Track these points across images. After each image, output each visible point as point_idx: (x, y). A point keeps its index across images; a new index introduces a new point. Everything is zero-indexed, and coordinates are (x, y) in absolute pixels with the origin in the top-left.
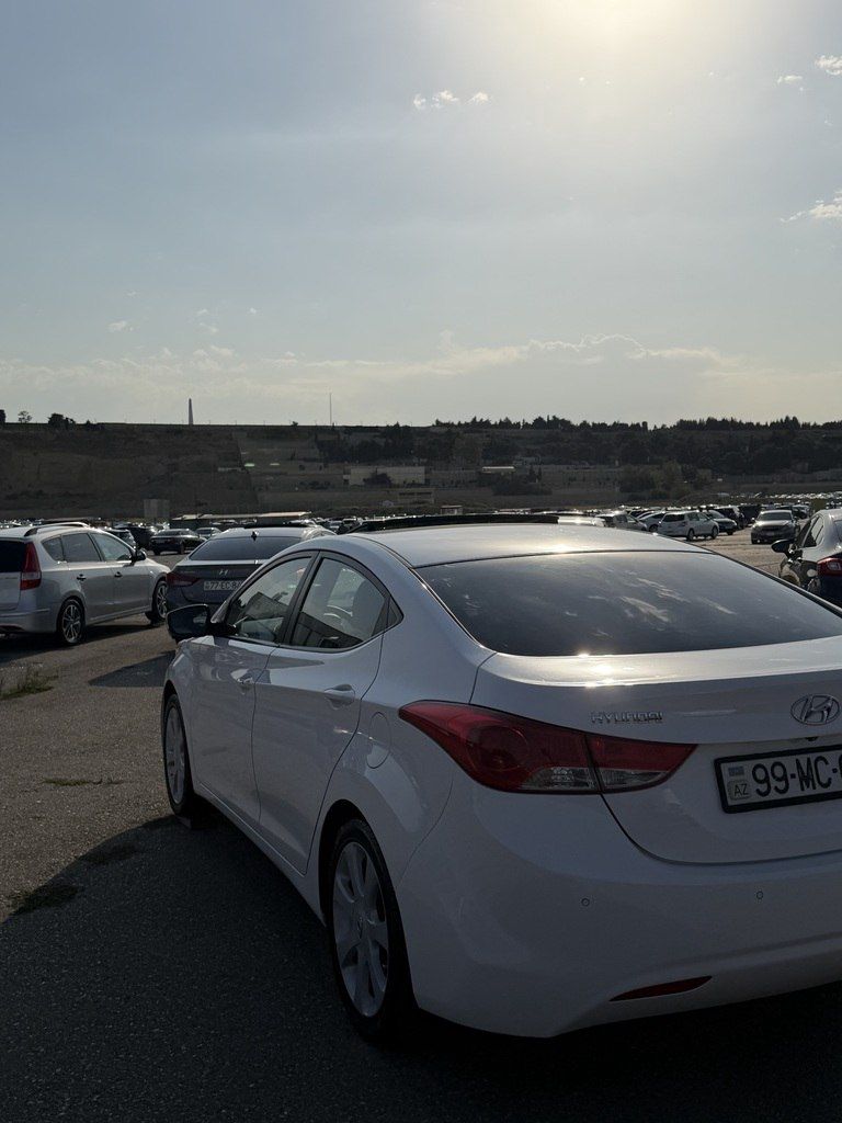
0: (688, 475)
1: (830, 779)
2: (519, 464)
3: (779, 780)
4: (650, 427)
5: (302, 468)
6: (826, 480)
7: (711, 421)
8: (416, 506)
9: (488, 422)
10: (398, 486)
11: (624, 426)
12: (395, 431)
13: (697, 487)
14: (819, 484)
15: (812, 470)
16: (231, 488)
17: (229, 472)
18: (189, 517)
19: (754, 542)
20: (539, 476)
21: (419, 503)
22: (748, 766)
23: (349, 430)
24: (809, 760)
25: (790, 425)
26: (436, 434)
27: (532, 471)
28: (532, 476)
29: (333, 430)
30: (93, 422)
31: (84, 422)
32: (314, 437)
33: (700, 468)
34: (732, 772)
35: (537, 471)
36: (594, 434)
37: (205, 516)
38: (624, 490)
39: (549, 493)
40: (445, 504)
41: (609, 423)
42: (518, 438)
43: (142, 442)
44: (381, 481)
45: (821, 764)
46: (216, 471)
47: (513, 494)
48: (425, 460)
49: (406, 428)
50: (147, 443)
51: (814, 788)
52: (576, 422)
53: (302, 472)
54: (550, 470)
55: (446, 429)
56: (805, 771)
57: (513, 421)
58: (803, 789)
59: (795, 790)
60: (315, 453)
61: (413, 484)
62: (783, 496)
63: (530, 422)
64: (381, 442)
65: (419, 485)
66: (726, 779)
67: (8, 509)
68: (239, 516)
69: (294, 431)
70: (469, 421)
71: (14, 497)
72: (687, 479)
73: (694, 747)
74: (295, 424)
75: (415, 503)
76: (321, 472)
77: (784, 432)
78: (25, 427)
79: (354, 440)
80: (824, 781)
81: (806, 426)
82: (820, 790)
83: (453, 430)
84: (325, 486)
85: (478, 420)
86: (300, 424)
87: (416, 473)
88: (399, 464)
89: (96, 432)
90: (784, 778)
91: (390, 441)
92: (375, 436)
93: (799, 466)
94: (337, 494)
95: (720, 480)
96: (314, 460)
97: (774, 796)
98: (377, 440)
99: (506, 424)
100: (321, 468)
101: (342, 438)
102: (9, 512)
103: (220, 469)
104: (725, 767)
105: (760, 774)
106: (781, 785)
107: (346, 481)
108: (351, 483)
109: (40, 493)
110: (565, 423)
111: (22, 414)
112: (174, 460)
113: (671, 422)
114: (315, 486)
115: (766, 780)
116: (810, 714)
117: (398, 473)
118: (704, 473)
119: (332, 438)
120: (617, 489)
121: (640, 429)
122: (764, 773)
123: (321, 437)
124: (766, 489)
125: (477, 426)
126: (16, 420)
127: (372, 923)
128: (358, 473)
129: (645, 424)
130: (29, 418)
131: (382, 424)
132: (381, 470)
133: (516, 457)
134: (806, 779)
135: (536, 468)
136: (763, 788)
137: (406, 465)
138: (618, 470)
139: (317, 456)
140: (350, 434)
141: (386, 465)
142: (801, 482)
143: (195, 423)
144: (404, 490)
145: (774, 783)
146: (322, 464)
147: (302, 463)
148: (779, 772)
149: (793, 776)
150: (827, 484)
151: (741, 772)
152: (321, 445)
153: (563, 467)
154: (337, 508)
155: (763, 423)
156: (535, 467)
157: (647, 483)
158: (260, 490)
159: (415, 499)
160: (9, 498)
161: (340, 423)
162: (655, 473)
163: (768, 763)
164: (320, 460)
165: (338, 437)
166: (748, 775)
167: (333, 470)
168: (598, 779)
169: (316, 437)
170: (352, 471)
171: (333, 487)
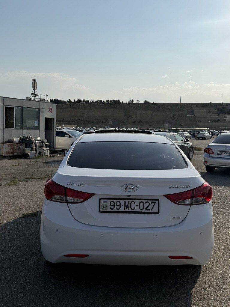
1: (135, 208)
3: (118, 206)
5: (212, 115)
16: (190, 121)
17: (190, 116)
18: (173, 129)
22: (109, 201)
24: (129, 202)
29: (222, 104)
30: (155, 103)
31: (153, 103)
34: (104, 202)
37: (178, 129)
43: (167, 108)
45: (133, 203)
46: (186, 116)
50: (168, 108)
51: (129, 209)
53: (211, 117)
56: (127, 205)
58: (125, 209)
59: (122, 209)
66: (102, 204)
67: (132, 125)
68: (190, 129)
69: (210, 105)
71: (134, 122)
73: (94, 194)
74: (211, 103)
76: (217, 117)
78: (138, 104)
80: (133, 208)
84: (218, 121)
86: (212, 103)
89: (155, 105)
90: (120, 206)
94: (222, 123)
96: (215, 113)
97: (115, 210)
101: (225, 107)
102: (133, 126)
103: (187, 116)
104: (102, 200)
105: (112, 204)
107: (225, 120)
108: (226, 120)
109: (140, 121)
111: (137, 101)
112: (175, 113)
114: (215, 121)
115: (114, 205)
119: (221, 107)
122: (113, 203)
123: (218, 107)
126: (136, 102)
128: (229, 118)
130: (139, 102)
134: (126, 207)
136: (112, 207)
139: (217, 112)
140: (227, 106)
143: (182, 103)
145: (116, 207)
147: (212, 114)
148: (118, 204)
149: (122, 205)
151: (106, 202)
152: (218, 109)
154: (220, 127)
158: (198, 121)
160: (133, 122)
161: (224, 102)
163: (115, 201)
164: (217, 113)
165: (224, 107)
166: (108, 204)
167: (221, 116)
168: (66, 200)
169: (217, 107)
170: (227, 117)
171: (221, 121)
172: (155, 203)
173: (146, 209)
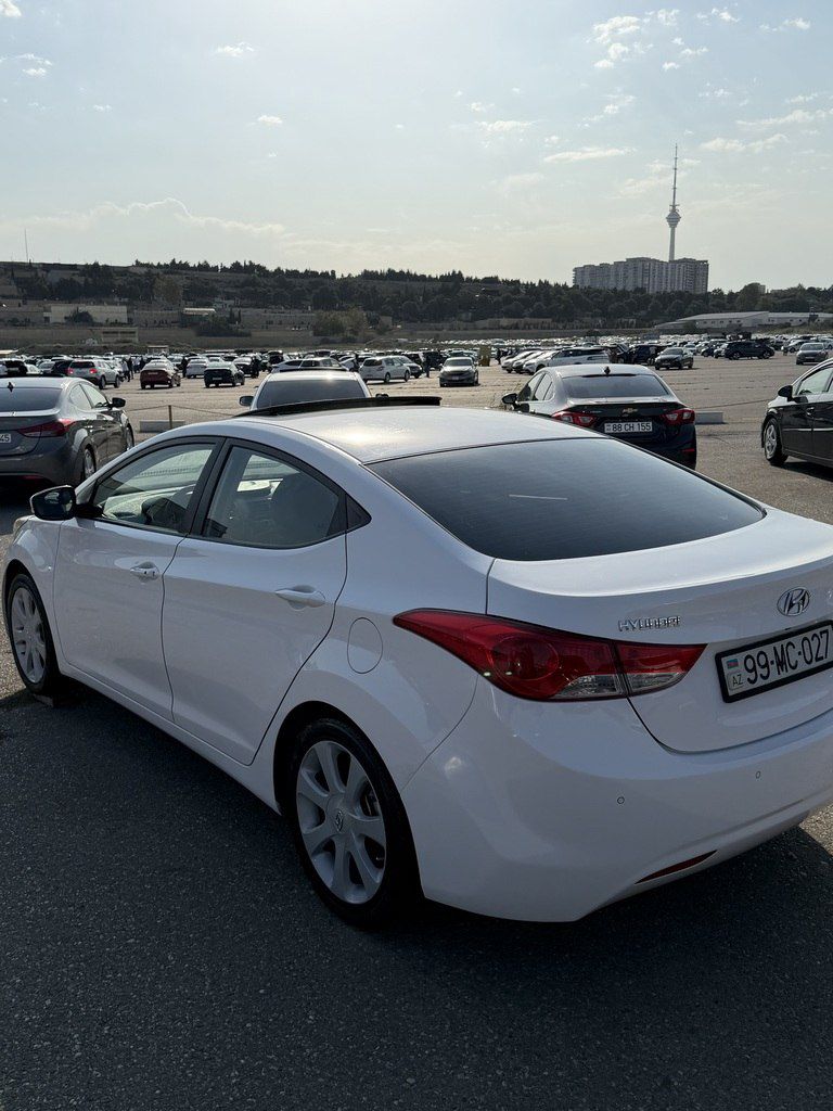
0: (373, 322)
1: (797, 661)
2: (219, 306)
3: (763, 667)
4: (338, 276)
6: (485, 329)
7: (391, 272)
8: (123, 345)
9: (186, 264)
10: (101, 325)
11: (315, 274)
12: (94, 270)
13: (381, 332)
14: (480, 332)
15: (474, 319)
19: (442, 386)
20: (239, 320)
21: (125, 342)
22: (741, 657)
23: (47, 267)
24: (782, 646)
25: (456, 278)
26: (135, 274)
27: (232, 314)
28: (232, 319)
29: (30, 267)
32: (10, 273)
33: (382, 315)
34: (730, 664)
35: (236, 314)
36: (288, 280)
38: (316, 334)
39: (249, 335)
40: (149, 343)
41: (302, 270)
42: (217, 281)
44: (82, 319)
45: (790, 647)
47: (215, 336)
48: (126, 300)
49: (106, 267)
51: (787, 670)
52: (271, 268)
54: (249, 313)
55: (145, 269)
56: (780, 655)
57: (212, 264)
58: (779, 672)
59: (774, 677)
60: (13, 289)
61: (116, 323)
62: (451, 342)
63: (228, 266)
64: (81, 280)
65: (121, 324)
66: (726, 671)
70: (169, 263)
72: (371, 324)
73: (704, 647)
75: (118, 342)
76: (18, 309)
77: (451, 284)
79: (54, 277)
80: (793, 663)
81: (469, 279)
82: (791, 672)
83: (154, 271)
84: (26, 323)
85: (177, 262)
87: (119, 312)
88: (100, 303)
90: (767, 665)
91: (90, 279)
92: (74, 274)
93: (464, 316)
94: (38, 331)
95: (399, 326)
96: (12, 297)
97: (760, 682)
98: (76, 278)
99: (204, 267)
100: (20, 306)
101: (40, 275)
104: (724, 660)
105: (750, 664)
106: (764, 672)
107: (47, 319)
108: (52, 321)
110: (261, 269)
113: (356, 272)
114: (14, 323)
115: (754, 669)
116: (791, 605)
117: (99, 312)
118: (387, 320)
119: (28, 275)
120: (311, 333)
121: (328, 277)
122: (752, 663)
123: (18, 274)
124: (438, 336)
125: (176, 268)
127: (358, 818)
128: (59, 311)
129: (333, 272)
131: (81, 262)
132: (83, 308)
133: (217, 300)
134: (781, 664)
135: (236, 311)
136: (752, 677)
137: (109, 304)
138: (312, 315)
139: (16, 294)
140: (48, 271)
141: (87, 303)
142: (466, 329)
144: (107, 329)
145: (760, 671)
146: (21, 301)
148: (762, 660)
149: (772, 663)
150: (486, 332)
151: (734, 664)
152: (19, 282)
153: (260, 311)
154: (39, 345)
155: (434, 276)
156: (234, 309)
157: (337, 328)
159: (119, 339)
161: (37, 260)
162: (344, 319)
163: (754, 652)
164: (17, 298)
165: (37, 275)
166: (741, 666)
167: (32, 307)
168: (625, 684)
169: (13, 274)
170: (52, 308)
171: (33, 324)
172: (826, 631)
173: (817, 659)
